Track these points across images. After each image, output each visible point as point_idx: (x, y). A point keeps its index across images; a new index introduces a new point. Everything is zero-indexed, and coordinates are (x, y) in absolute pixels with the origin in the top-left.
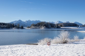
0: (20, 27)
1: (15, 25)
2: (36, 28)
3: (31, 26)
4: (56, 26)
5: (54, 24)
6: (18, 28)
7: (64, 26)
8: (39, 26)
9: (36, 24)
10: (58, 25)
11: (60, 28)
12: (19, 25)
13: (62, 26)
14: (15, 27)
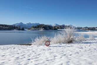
0: (21, 28)
1: (16, 27)
2: (36, 30)
3: (31, 27)
4: (54, 28)
5: (52, 27)
6: (19, 29)
7: (60, 29)
8: (38, 28)
9: (36, 26)
10: (55, 27)
11: (57, 30)
12: (20, 27)
13: (59, 28)
14: (16, 29)
